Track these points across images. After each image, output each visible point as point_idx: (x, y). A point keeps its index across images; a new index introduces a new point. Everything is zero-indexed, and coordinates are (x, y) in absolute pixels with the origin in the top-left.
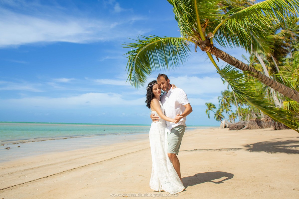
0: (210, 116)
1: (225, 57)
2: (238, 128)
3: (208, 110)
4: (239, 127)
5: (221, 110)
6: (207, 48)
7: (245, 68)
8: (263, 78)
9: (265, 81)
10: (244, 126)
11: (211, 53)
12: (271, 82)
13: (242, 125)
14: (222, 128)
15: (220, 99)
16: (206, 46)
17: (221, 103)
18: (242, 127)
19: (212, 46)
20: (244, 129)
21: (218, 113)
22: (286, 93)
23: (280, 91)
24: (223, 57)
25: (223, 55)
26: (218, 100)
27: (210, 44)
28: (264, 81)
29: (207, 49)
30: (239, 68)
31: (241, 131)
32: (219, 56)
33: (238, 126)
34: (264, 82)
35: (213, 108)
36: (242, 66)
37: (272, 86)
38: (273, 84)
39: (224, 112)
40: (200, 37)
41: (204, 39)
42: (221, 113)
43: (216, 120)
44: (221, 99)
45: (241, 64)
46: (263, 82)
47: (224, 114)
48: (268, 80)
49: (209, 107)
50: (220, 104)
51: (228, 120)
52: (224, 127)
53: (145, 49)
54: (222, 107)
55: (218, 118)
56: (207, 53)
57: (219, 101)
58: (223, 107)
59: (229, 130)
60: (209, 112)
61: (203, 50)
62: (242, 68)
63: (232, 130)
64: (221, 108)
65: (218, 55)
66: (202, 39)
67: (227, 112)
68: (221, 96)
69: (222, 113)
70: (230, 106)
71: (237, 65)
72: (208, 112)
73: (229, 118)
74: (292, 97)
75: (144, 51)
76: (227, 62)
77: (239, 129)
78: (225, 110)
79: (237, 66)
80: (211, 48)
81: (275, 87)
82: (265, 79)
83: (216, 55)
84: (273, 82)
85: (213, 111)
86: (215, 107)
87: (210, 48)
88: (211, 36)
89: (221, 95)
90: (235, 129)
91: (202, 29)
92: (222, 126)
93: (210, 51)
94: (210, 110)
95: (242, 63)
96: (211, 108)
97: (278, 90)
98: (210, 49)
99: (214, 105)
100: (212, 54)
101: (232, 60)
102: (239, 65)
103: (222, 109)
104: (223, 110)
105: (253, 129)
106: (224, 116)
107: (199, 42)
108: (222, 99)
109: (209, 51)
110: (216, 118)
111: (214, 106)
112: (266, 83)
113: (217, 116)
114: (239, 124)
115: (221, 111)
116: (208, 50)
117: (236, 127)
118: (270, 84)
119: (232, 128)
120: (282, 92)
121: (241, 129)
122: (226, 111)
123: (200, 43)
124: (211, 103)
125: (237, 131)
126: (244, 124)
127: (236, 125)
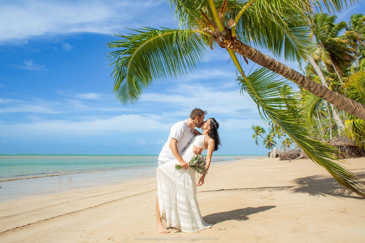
1: (253, 55)
2: (291, 157)
3: (255, 135)
4: (293, 157)
6: (226, 42)
7: (284, 71)
8: (312, 85)
9: (315, 89)
10: (299, 155)
11: (234, 50)
12: (324, 90)
13: (296, 154)
14: (273, 157)
16: (224, 39)
17: (272, 126)
18: (296, 156)
19: (234, 40)
20: (299, 159)
21: (268, 139)
22: (346, 107)
23: (336, 104)
24: (252, 55)
25: (251, 51)
27: (232, 36)
28: (312, 89)
29: (227, 44)
30: (276, 71)
31: (295, 161)
32: (245, 54)
33: (291, 155)
34: (313, 91)
35: (261, 133)
36: (280, 69)
37: (324, 97)
38: (326, 94)
39: (276, 137)
40: (215, 27)
41: (221, 29)
42: (273, 139)
43: (266, 147)
45: (277, 65)
46: (311, 91)
47: (276, 139)
48: (319, 88)
49: (257, 131)
51: (281, 148)
52: (275, 157)
53: (142, 47)
54: (273, 131)
56: (228, 50)
57: (269, 124)
58: (275, 131)
59: (281, 160)
60: (257, 137)
61: (222, 45)
62: (280, 72)
63: (283, 160)
64: (271, 133)
65: (243, 53)
66: (220, 29)
67: (280, 137)
71: (273, 66)
72: (255, 138)
73: (282, 145)
74: (354, 112)
75: (141, 52)
76: (257, 62)
77: (293, 159)
78: (277, 135)
79: (272, 68)
80: (232, 42)
81: (329, 99)
82: (314, 87)
83: (240, 53)
84: (326, 90)
85: (262, 136)
87: (230, 43)
88: (233, 24)
90: (288, 158)
91: (218, 15)
92: (273, 155)
93: (232, 47)
94: (258, 134)
95: (280, 64)
96: (259, 132)
97: (334, 103)
98: (232, 44)
99: (262, 129)
100: (235, 52)
101: (264, 60)
102: (275, 66)
103: (273, 134)
104: (274, 135)
106: (275, 143)
107: (215, 33)
109: (230, 47)
110: (265, 145)
112: (315, 93)
113: (267, 142)
114: (293, 152)
116: (228, 46)
117: (289, 156)
118: (322, 93)
119: (283, 158)
120: (339, 105)
121: (296, 159)
122: (279, 135)
123: (216, 36)
124: (259, 127)
125: (290, 161)
126: (298, 153)
127: (289, 153)
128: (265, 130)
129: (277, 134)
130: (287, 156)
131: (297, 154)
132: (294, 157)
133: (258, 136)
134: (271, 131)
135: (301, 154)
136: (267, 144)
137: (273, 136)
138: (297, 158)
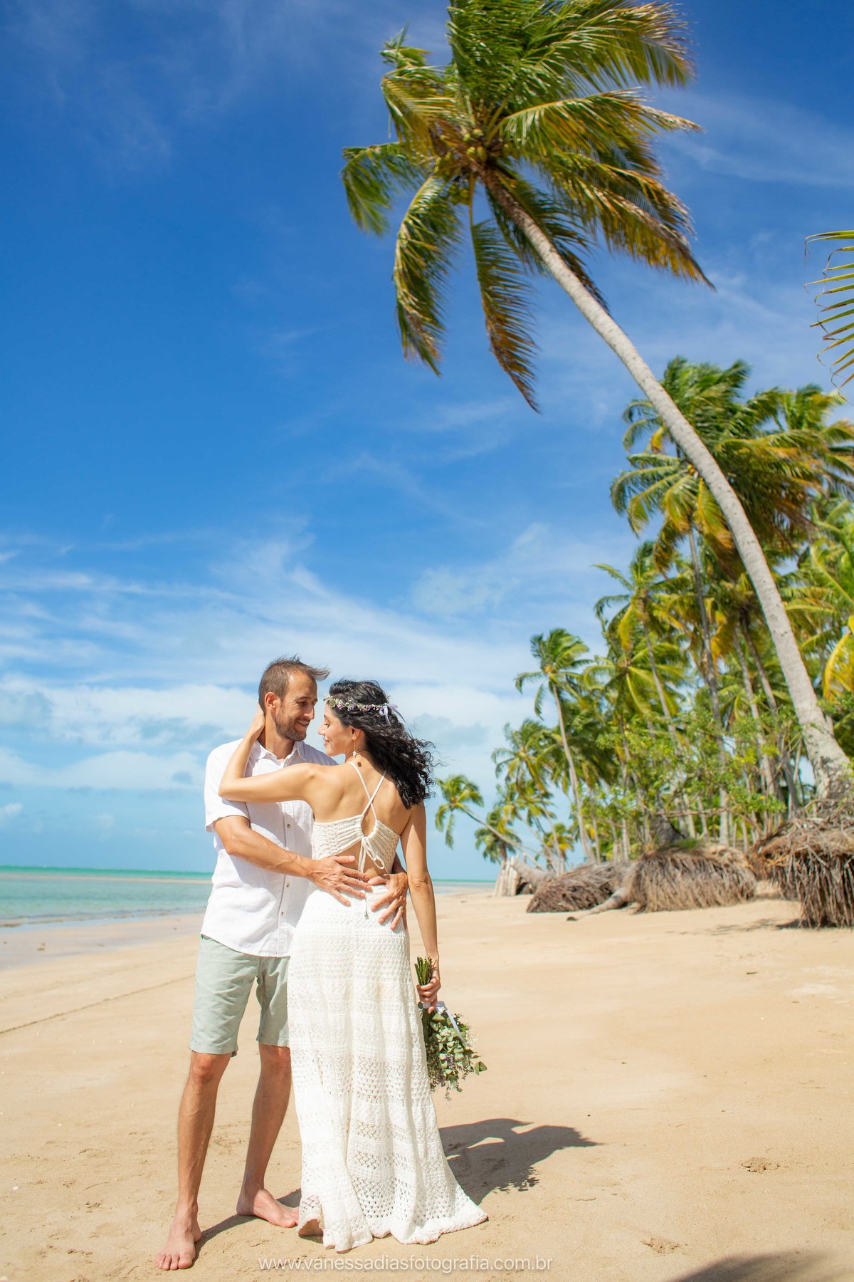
0: (454, 834)
2: (574, 898)
3: (446, 808)
4: (582, 895)
5: (507, 811)
10: (607, 891)
13: (598, 885)
14: (506, 893)
15: (499, 760)
17: (508, 778)
18: (598, 893)
20: (608, 908)
21: (494, 825)
26: (494, 766)
31: (594, 916)
33: (575, 889)
35: (467, 800)
39: (520, 818)
42: (508, 827)
43: (485, 855)
44: (506, 762)
47: (519, 827)
49: (452, 795)
50: (502, 781)
51: (537, 858)
52: (513, 889)
54: (511, 796)
55: (491, 849)
57: (498, 769)
58: (517, 799)
59: (533, 909)
60: (451, 817)
63: (543, 911)
64: (505, 803)
67: (534, 820)
68: (508, 746)
69: (510, 823)
70: (547, 795)
72: (446, 821)
73: (541, 849)
77: (582, 908)
78: (524, 814)
85: (472, 813)
86: (480, 798)
89: (509, 741)
90: (563, 903)
92: (505, 882)
94: (455, 807)
96: (462, 800)
99: (473, 787)
103: (509, 807)
104: (515, 812)
105: (659, 909)
106: (518, 840)
108: (512, 759)
110: (483, 847)
111: (475, 792)
113: (489, 838)
114: (584, 877)
115: (505, 817)
117: (568, 893)
119: (543, 903)
121: (596, 909)
122: (530, 815)
124: (461, 777)
125: (571, 919)
126: (607, 880)
127: (566, 882)
128: (482, 792)
129: (522, 808)
130: (561, 896)
131: (601, 888)
132: (587, 899)
133: (456, 812)
134: (504, 796)
135: (616, 887)
136: (489, 844)
137: (509, 817)
138: (601, 906)
